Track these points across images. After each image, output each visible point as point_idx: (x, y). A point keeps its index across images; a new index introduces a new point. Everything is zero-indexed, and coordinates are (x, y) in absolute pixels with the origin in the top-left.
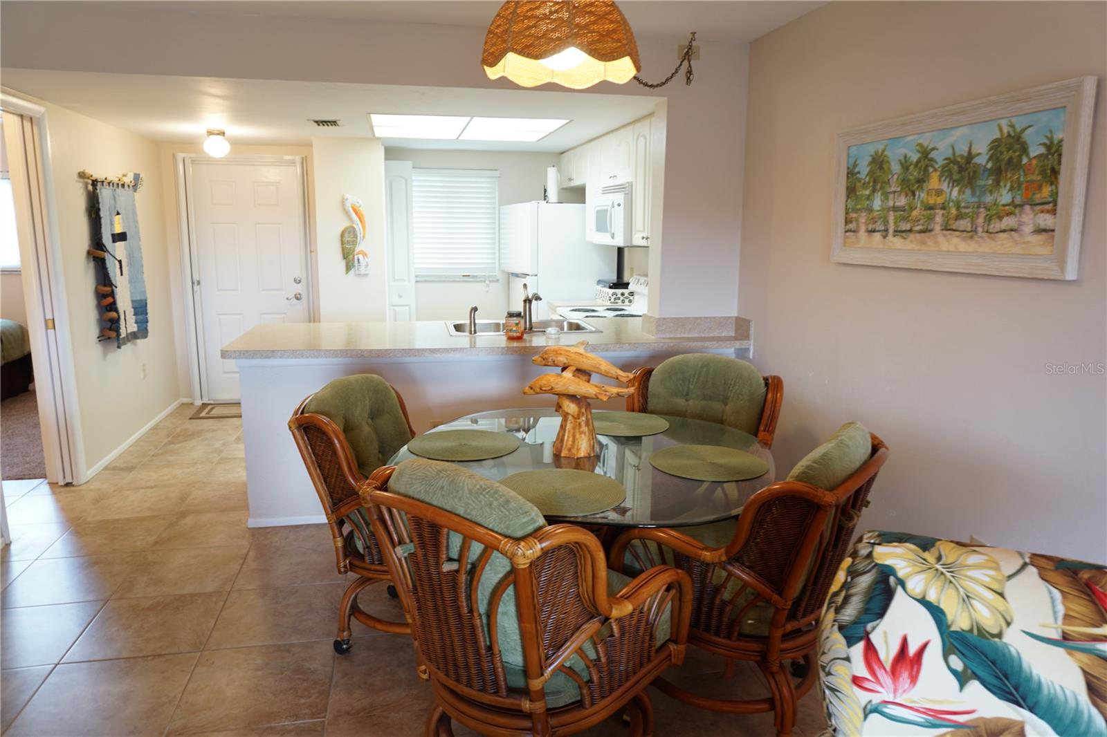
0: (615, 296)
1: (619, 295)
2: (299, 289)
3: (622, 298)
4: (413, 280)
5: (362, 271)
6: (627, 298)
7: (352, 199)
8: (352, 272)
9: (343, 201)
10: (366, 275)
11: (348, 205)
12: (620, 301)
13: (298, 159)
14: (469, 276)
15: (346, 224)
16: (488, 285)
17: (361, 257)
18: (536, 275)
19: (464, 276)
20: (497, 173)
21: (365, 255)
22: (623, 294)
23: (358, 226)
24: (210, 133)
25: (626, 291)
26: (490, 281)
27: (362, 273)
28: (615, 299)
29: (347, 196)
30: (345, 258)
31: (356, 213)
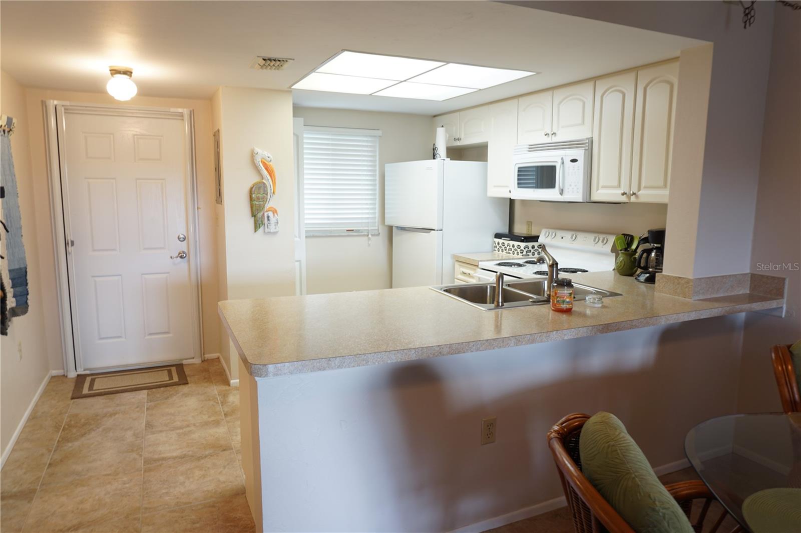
0: (527, 249)
1: (530, 248)
2: (183, 246)
3: (532, 251)
4: (303, 235)
5: (272, 228)
6: (536, 250)
7: (262, 152)
8: (261, 230)
9: (253, 155)
10: (275, 233)
11: (258, 160)
12: (530, 254)
13: (186, 112)
14: (353, 230)
15: (255, 179)
16: (369, 239)
17: (271, 214)
18: (441, 230)
19: (347, 230)
20: (379, 133)
21: (275, 212)
22: (533, 247)
23: (268, 181)
24: (115, 72)
25: (536, 244)
26: (372, 235)
27: (271, 231)
28: (527, 252)
29: (257, 150)
30: (254, 215)
31: (267, 169)
